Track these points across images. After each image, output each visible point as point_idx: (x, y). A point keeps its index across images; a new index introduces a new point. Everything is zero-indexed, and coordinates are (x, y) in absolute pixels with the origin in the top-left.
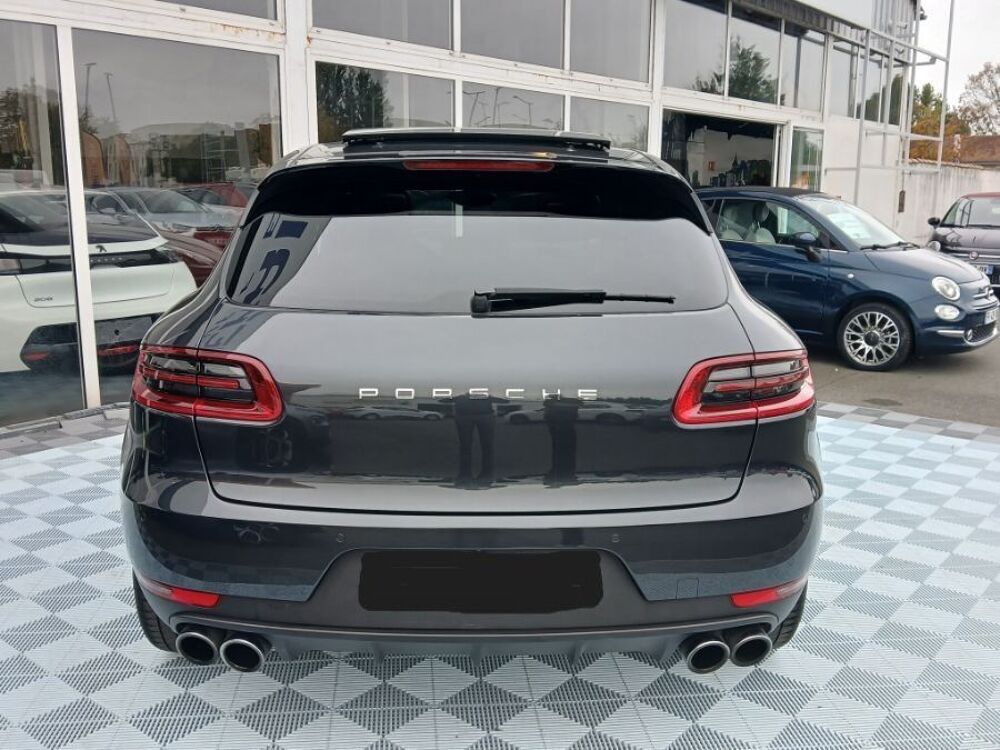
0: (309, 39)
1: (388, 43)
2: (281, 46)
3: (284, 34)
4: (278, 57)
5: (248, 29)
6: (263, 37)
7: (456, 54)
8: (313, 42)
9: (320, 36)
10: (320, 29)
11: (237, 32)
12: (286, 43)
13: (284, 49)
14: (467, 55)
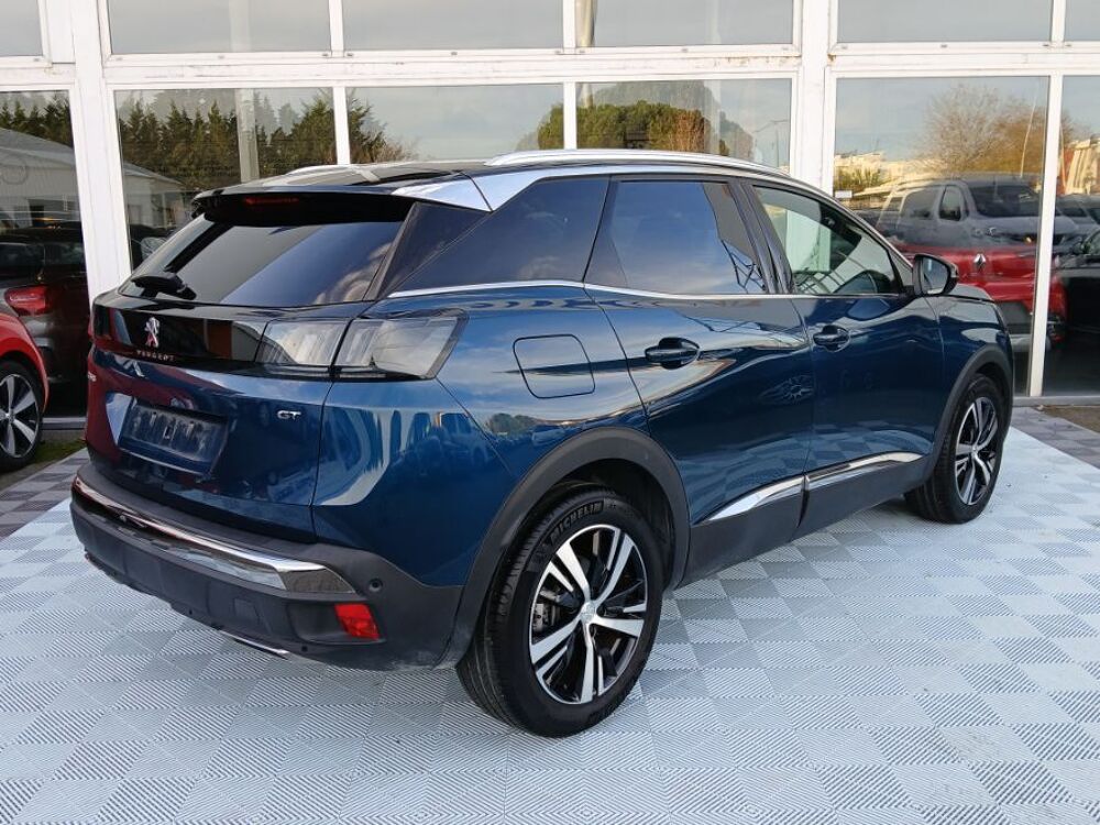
0: (831, 57)
1: (945, 46)
2: (796, 69)
3: (800, 56)
4: (790, 80)
5: (756, 58)
6: (774, 64)
7: (1054, 45)
8: (836, 60)
9: (844, 52)
10: (845, 45)
11: (742, 63)
12: (800, 64)
13: (797, 72)
14: (1074, 44)
